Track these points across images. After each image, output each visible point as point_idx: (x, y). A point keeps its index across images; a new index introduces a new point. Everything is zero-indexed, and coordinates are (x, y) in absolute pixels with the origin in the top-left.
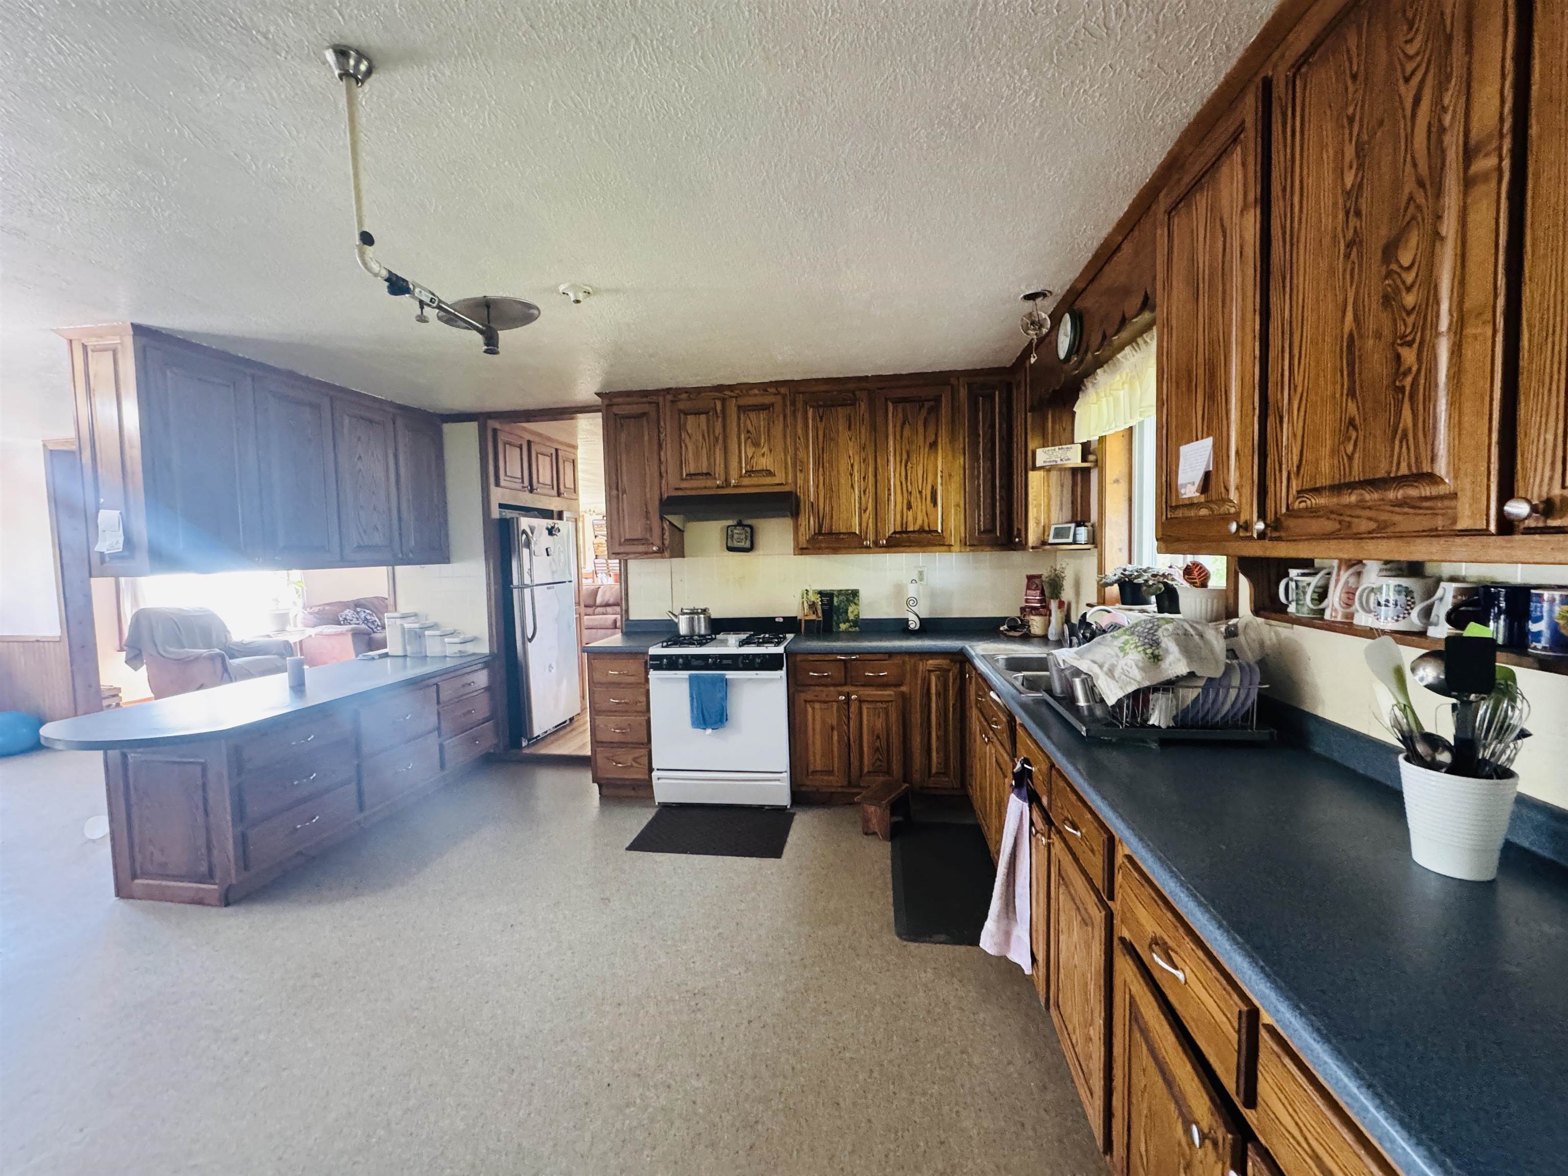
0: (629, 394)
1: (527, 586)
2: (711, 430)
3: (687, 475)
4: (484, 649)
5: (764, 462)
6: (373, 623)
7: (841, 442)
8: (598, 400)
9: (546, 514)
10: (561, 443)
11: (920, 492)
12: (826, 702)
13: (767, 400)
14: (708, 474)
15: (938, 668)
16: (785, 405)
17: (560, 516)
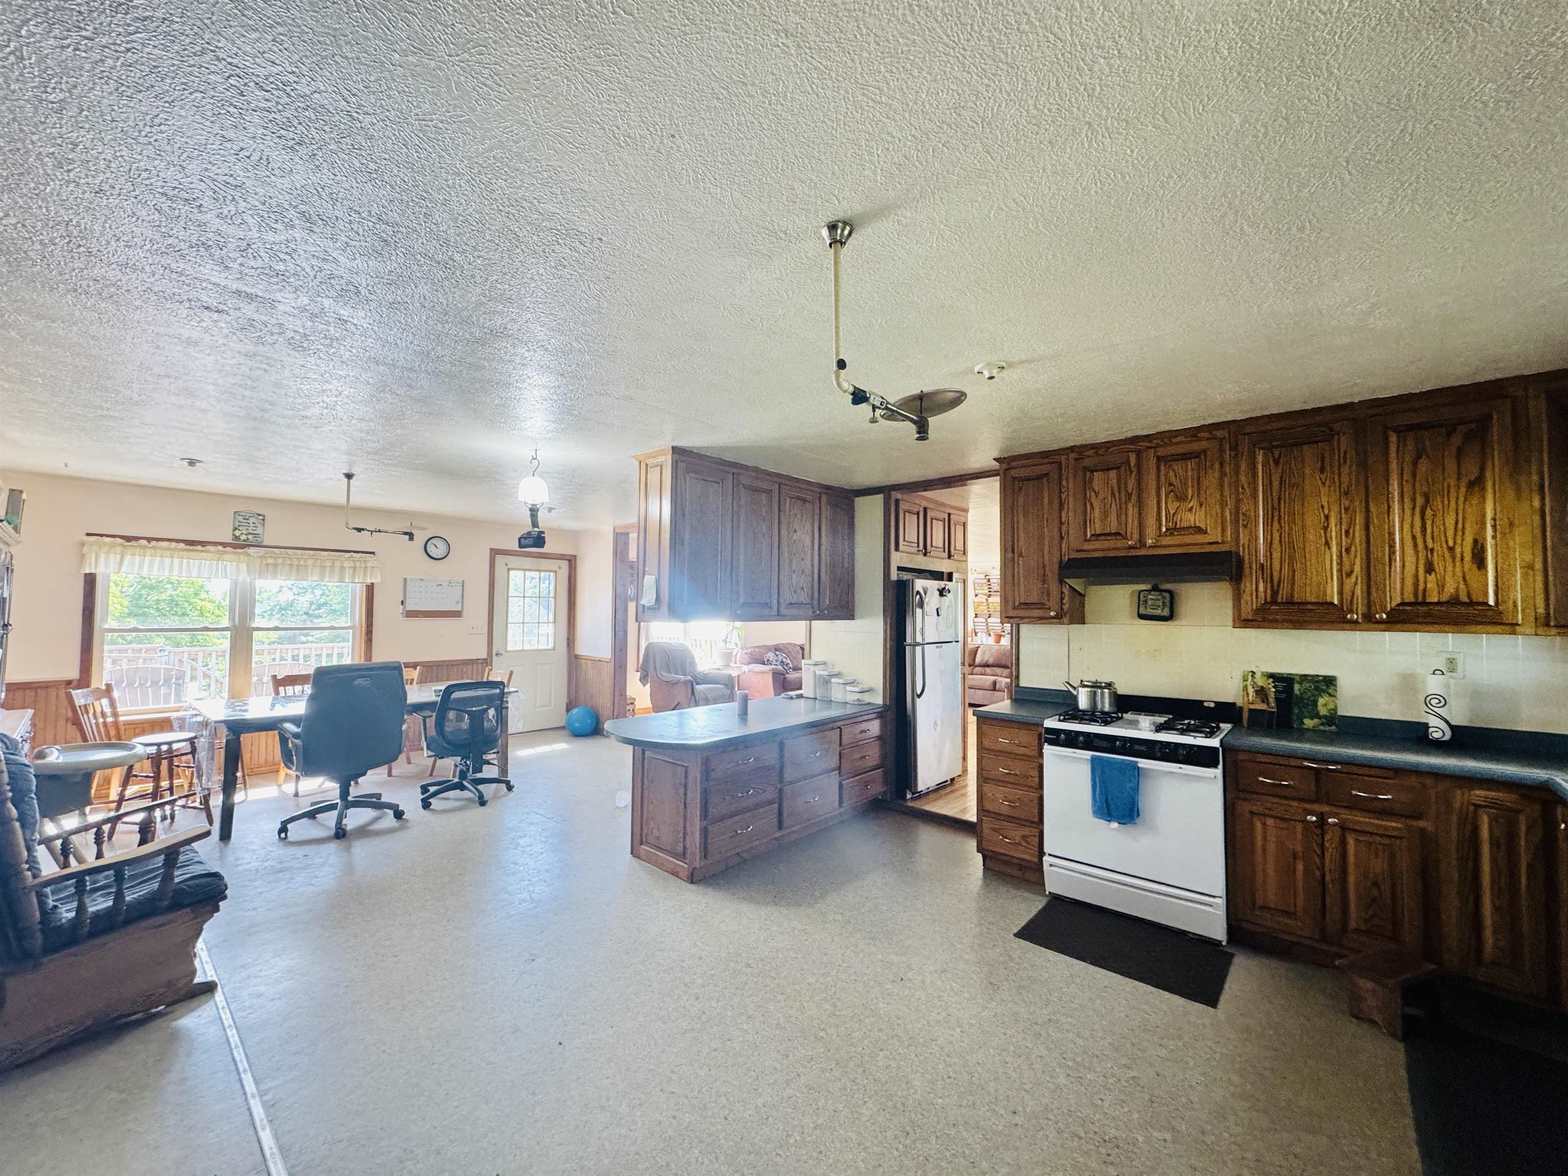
0: (1027, 456)
1: (919, 644)
2: (1123, 486)
3: (1092, 535)
4: (878, 699)
5: (1190, 519)
6: (787, 665)
7: (1308, 488)
8: (996, 465)
9: (937, 576)
10: (951, 507)
11: (1451, 549)
12: (1283, 819)
13: (1196, 446)
14: (1117, 534)
15: (1492, 804)
16: (1222, 451)
17: (950, 577)
